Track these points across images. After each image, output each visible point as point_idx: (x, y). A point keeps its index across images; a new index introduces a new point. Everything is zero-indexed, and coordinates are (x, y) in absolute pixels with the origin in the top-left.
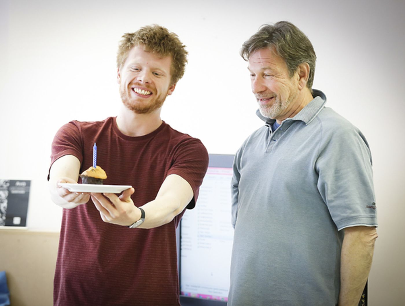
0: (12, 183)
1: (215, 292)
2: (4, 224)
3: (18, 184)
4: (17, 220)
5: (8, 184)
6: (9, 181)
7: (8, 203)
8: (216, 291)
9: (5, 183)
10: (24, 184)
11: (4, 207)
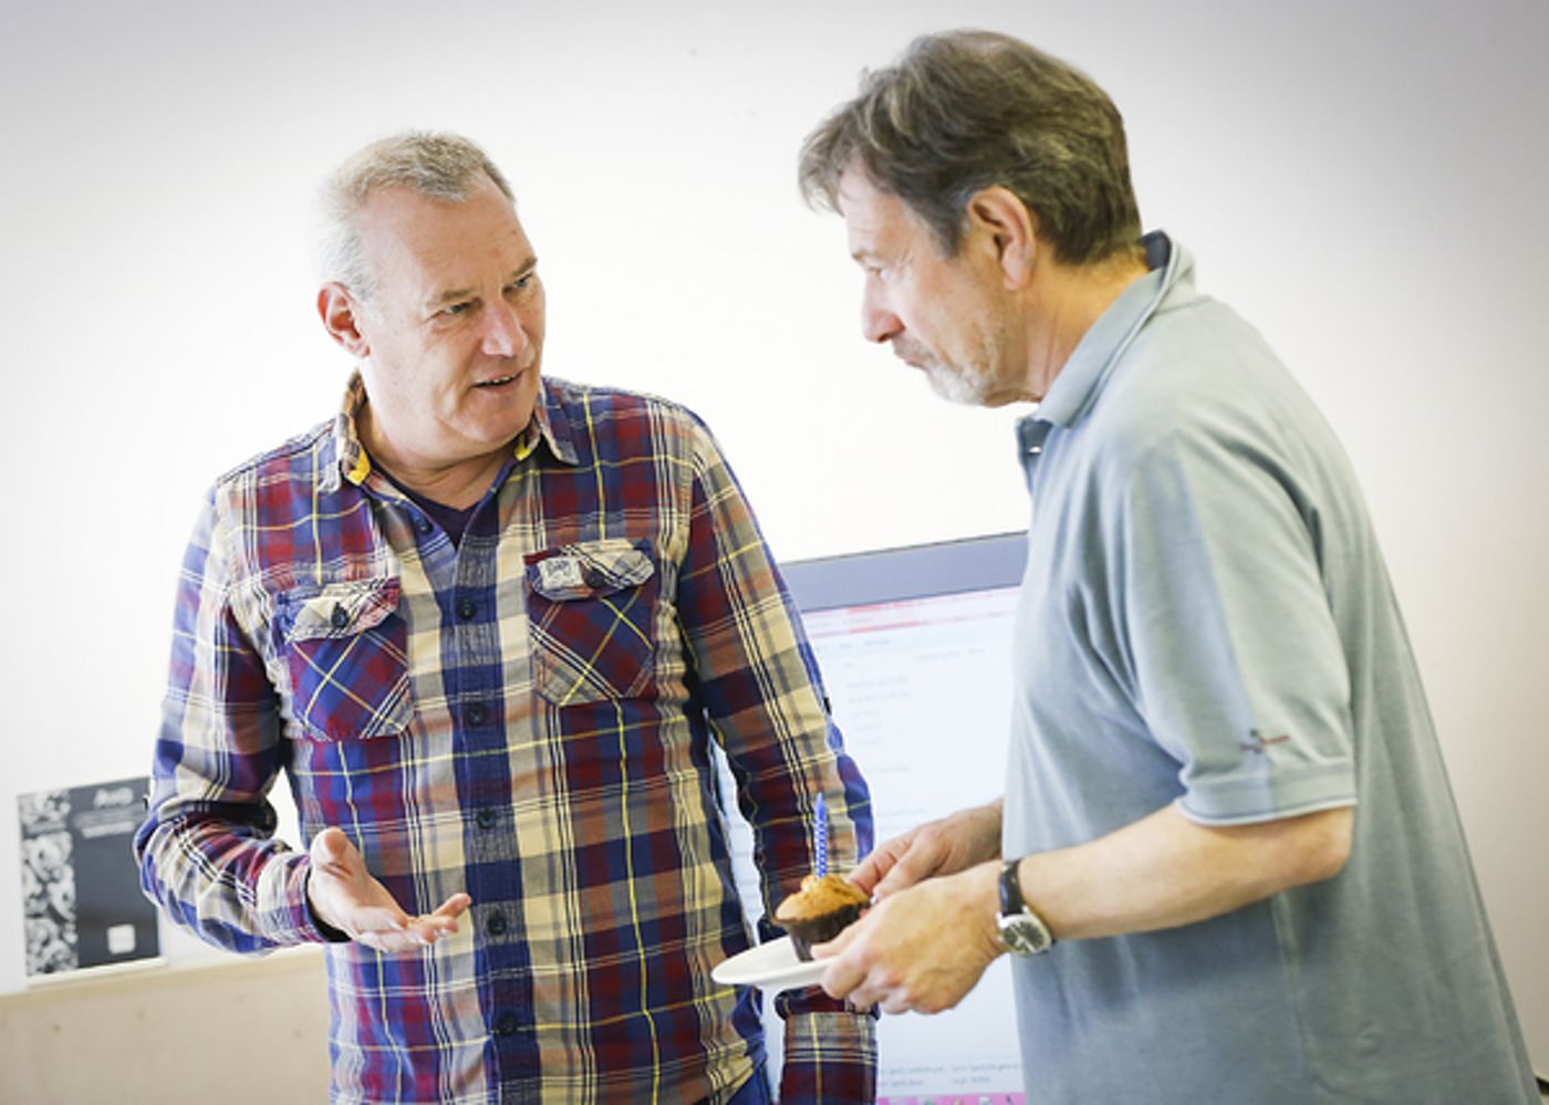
0: (81, 799)
1: (895, 1084)
2: (75, 961)
3: (102, 798)
4: (121, 938)
5: (65, 808)
6: (64, 795)
7: (77, 879)
8: (897, 1078)
9: (51, 804)
10: (126, 796)
11: (65, 897)
